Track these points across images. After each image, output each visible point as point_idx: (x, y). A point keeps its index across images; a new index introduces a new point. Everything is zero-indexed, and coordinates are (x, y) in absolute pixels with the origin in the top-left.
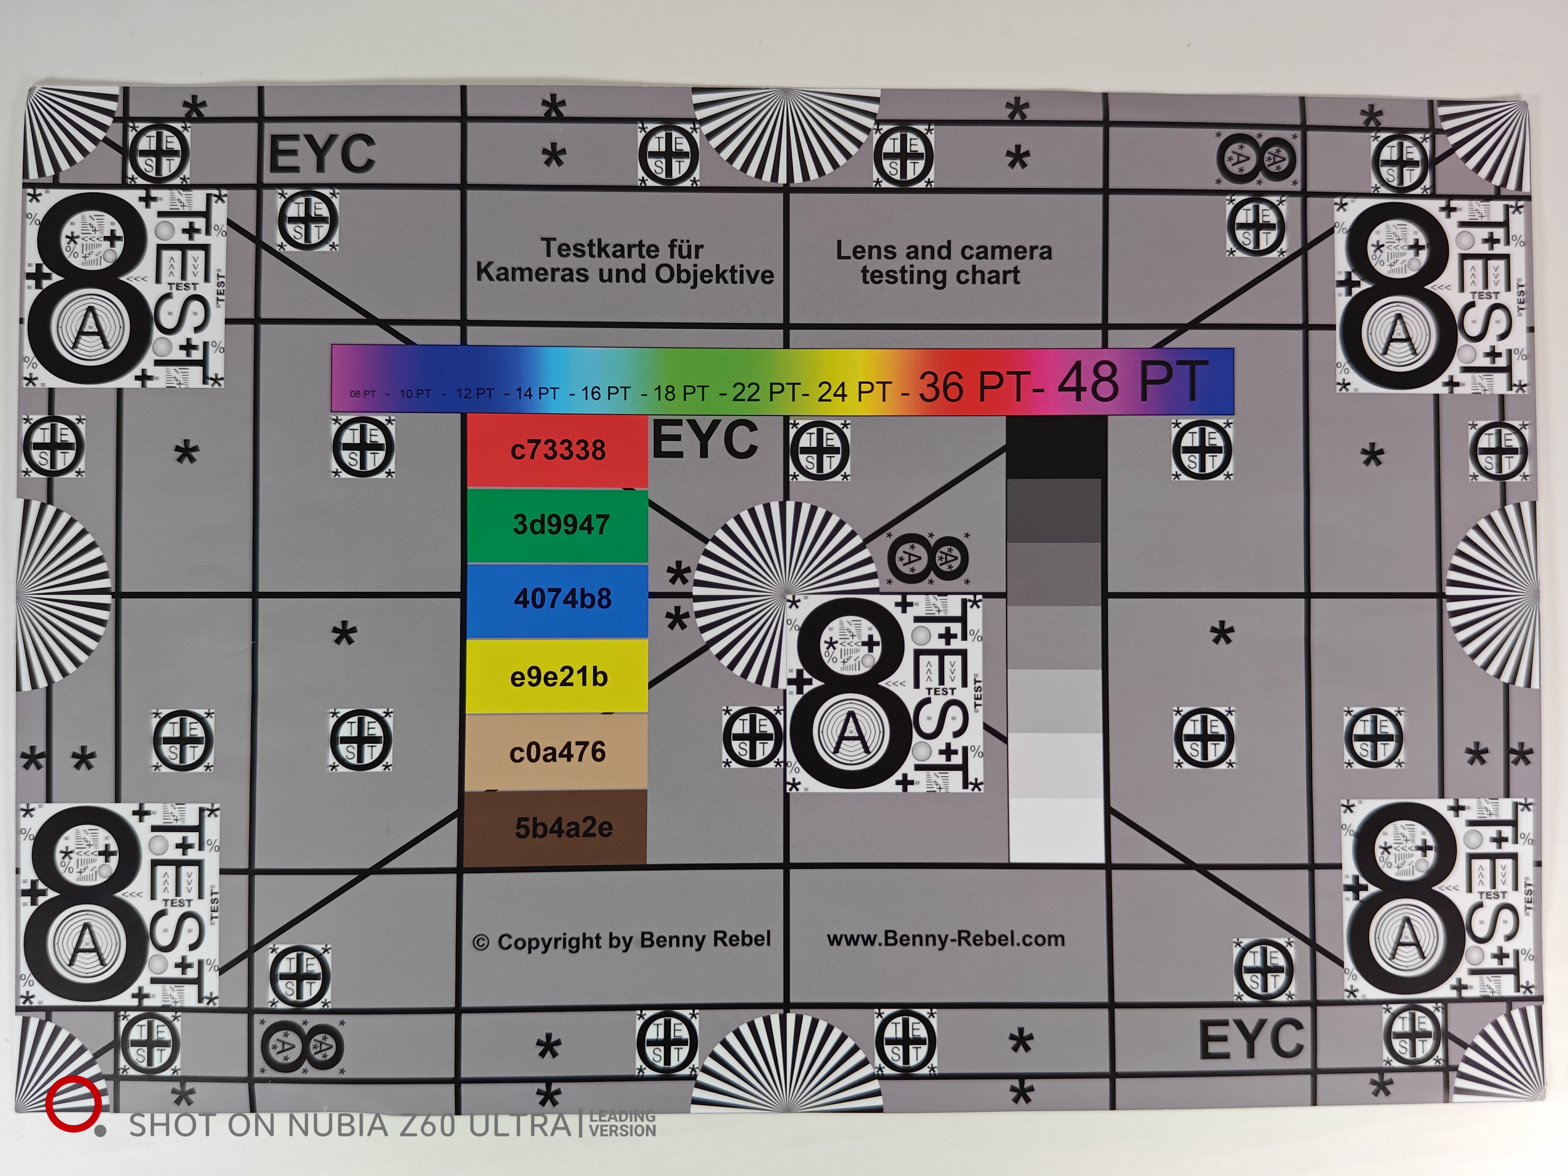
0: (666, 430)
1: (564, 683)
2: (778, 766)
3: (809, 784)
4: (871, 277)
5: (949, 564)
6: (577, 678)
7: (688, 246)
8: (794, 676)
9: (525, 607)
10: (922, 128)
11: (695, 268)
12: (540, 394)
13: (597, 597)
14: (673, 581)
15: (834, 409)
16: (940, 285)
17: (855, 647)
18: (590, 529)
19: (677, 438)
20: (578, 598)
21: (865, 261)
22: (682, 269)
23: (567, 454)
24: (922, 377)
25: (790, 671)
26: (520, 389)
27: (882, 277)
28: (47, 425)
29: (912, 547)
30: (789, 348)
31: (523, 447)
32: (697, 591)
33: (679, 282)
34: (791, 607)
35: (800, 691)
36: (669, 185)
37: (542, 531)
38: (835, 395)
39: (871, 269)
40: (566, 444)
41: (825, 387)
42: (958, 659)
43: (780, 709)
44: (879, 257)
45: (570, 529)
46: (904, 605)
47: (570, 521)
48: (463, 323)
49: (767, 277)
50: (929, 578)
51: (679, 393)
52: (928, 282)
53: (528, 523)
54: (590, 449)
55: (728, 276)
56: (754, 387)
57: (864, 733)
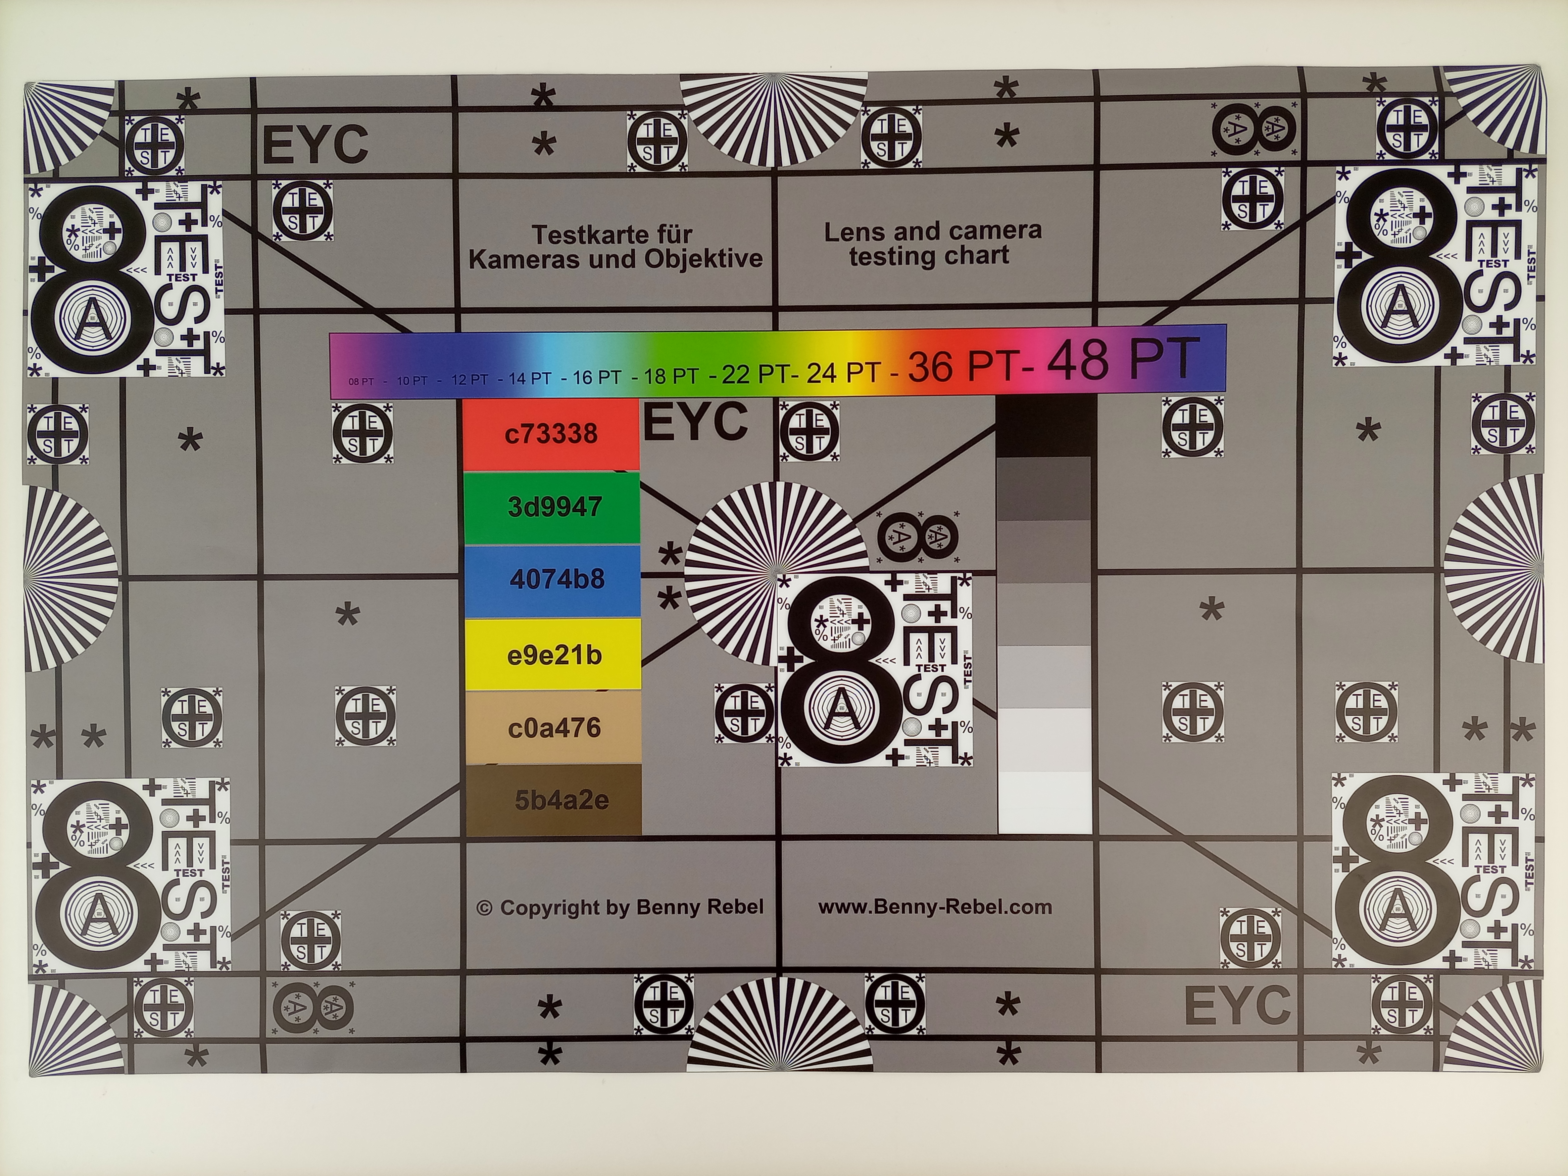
0: (657, 413)
1: (559, 662)
2: (770, 742)
3: (800, 758)
4: (860, 259)
5: (939, 542)
6: (571, 657)
7: (677, 230)
8: (784, 653)
9: (520, 587)
10: (910, 109)
11: (684, 253)
12: (533, 379)
13: (591, 578)
14: (665, 561)
15: (824, 390)
16: (929, 266)
17: (846, 625)
18: (583, 511)
19: (668, 420)
20: (572, 578)
21: (854, 243)
22: (671, 254)
23: (559, 437)
24: (912, 357)
25: (780, 649)
26: (513, 374)
27: (871, 259)
28: (52, 414)
29: (902, 526)
30: (778, 330)
31: (516, 432)
32: (689, 571)
33: (668, 266)
34: (781, 586)
35: (790, 668)
36: (658, 171)
37: (536, 514)
38: (824, 376)
39: (859, 251)
40: (559, 428)
41: (815, 368)
42: (948, 636)
43: (771, 686)
44: (867, 239)
45: (564, 511)
46: (894, 584)
47: (563, 503)
48: (458, 311)
49: (755, 260)
50: (919, 556)
51: (669, 375)
52: (917, 263)
53: (522, 506)
54: (583, 432)
55: (717, 259)
56: (744, 370)
57: (855, 709)
